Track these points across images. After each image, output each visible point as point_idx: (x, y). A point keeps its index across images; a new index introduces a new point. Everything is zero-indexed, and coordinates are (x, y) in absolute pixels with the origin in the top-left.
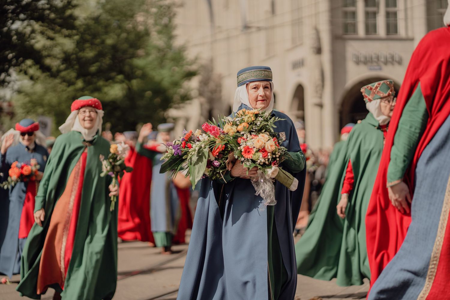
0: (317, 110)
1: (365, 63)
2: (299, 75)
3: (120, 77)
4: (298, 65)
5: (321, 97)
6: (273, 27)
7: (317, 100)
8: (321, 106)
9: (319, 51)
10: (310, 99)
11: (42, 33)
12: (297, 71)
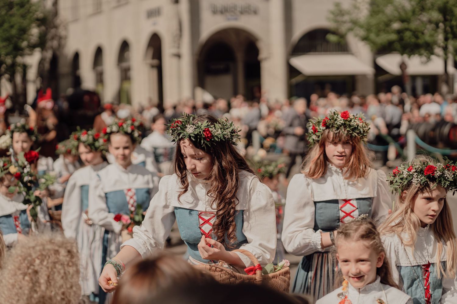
0: (175, 60)
1: (222, 12)
2: (155, 24)
4: (153, 13)
5: (179, 47)
7: (174, 51)
8: (178, 56)
10: (167, 50)
12: (153, 19)
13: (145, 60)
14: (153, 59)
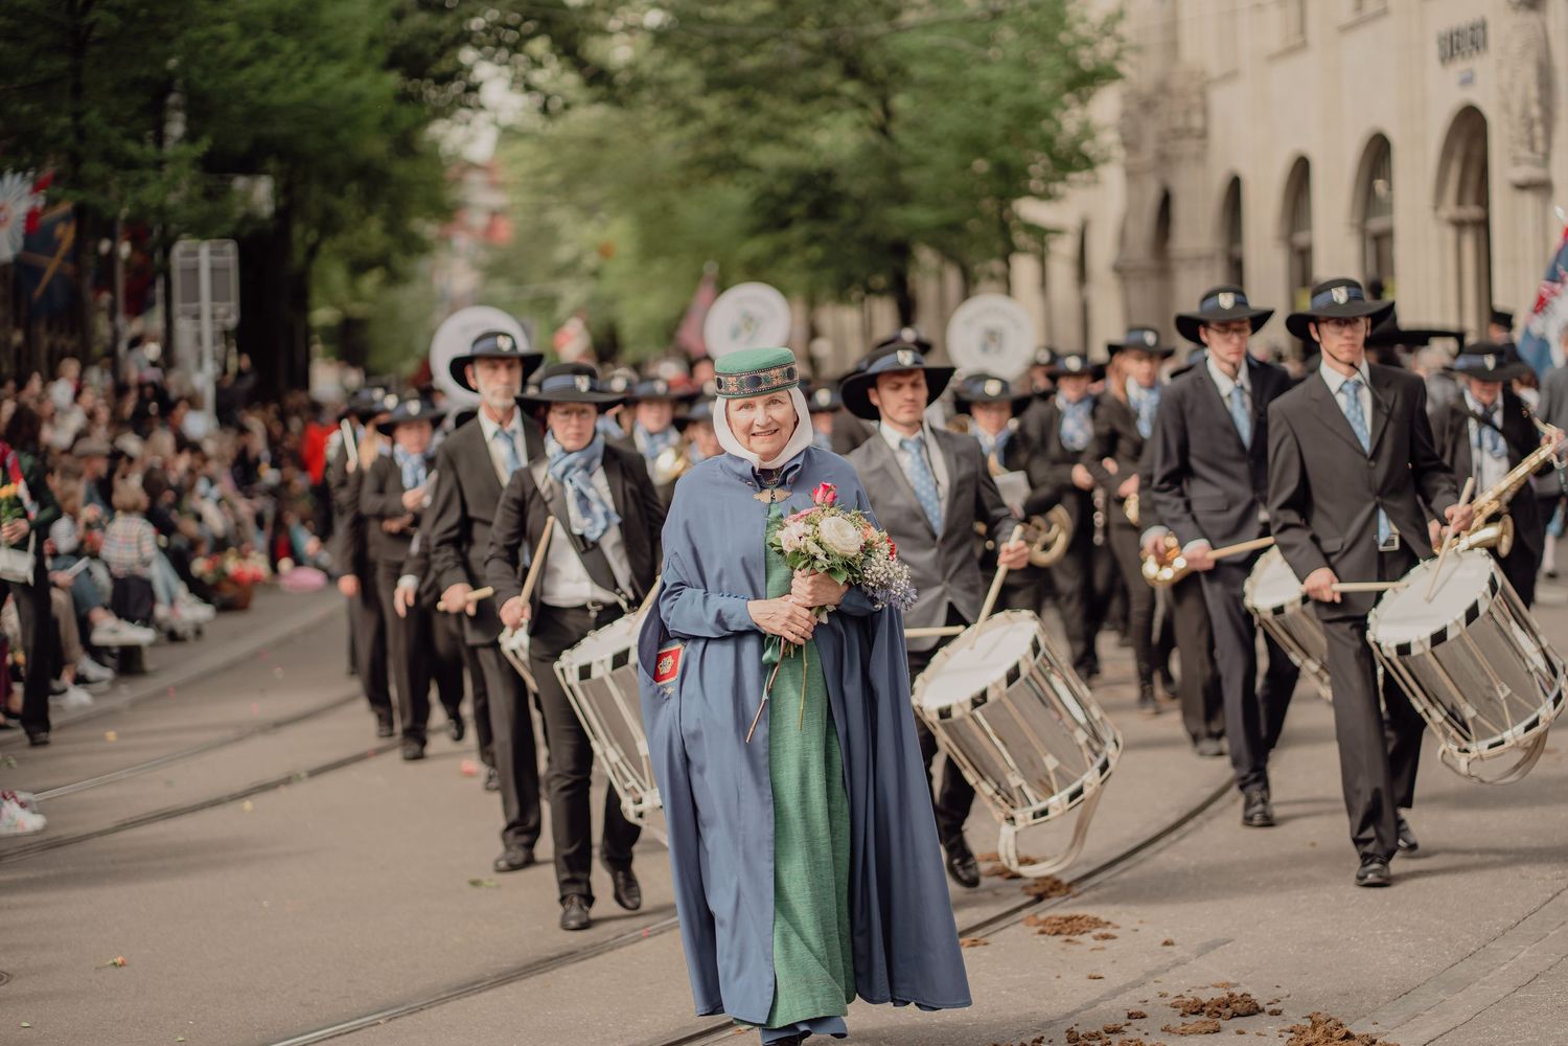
2: (1467, 81)
3: (850, 88)
4: (1461, 43)
5: (1544, 161)
8: (1543, 188)
12: (1460, 66)
13: (1436, 208)
14: (1460, 202)
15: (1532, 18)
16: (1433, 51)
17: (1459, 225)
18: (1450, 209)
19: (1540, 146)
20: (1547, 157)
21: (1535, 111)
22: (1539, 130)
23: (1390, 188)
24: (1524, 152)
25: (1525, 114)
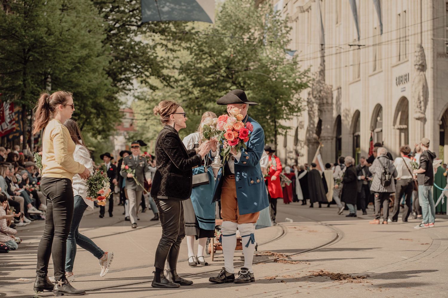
4: (402, 80)
6: (380, 44)
8: (423, 120)
9: (423, 67)
11: (162, 45)
12: (402, 86)
13: (394, 125)
14: (400, 124)
15: (422, 73)
16: (394, 82)
17: (401, 130)
18: (398, 125)
19: (423, 108)
20: (425, 111)
21: (422, 99)
22: (422, 104)
23: (381, 119)
24: (418, 110)
25: (419, 99)
